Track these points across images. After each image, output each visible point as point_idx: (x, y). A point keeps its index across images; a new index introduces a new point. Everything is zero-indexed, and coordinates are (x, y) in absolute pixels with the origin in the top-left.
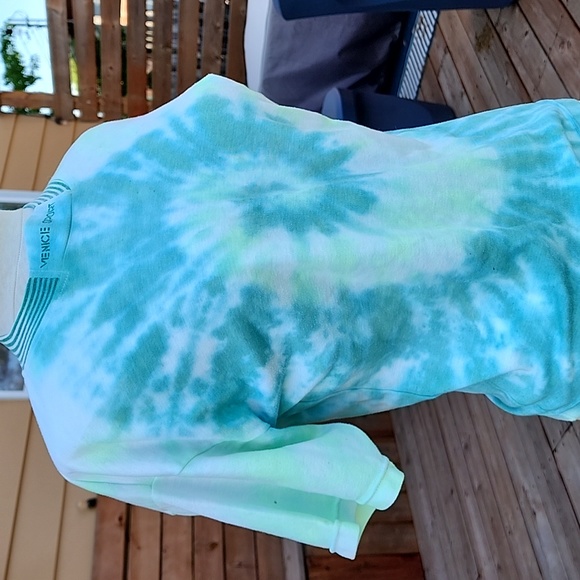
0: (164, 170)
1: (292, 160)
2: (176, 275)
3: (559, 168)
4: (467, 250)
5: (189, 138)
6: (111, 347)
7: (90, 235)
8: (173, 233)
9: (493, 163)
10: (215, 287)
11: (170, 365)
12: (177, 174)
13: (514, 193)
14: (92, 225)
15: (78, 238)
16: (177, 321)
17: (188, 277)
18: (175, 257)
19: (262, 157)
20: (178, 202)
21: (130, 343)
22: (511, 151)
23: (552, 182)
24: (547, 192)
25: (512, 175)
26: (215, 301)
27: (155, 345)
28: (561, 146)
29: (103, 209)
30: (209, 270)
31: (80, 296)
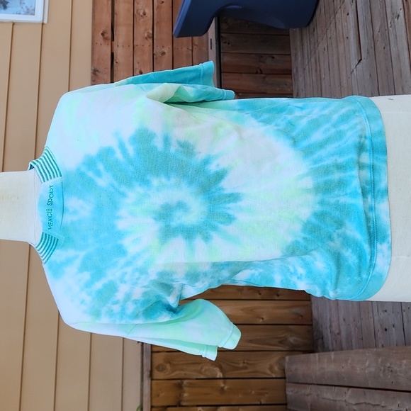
0: (116, 184)
1: (191, 183)
2: (122, 261)
3: (349, 191)
4: (282, 252)
5: (131, 162)
6: (88, 285)
7: (75, 218)
8: (121, 235)
9: (308, 191)
10: (143, 271)
11: (120, 296)
12: (123, 189)
13: (318, 208)
14: (75, 212)
15: (68, 218)
16: (123, 281)
17: (128, 264)
18: (121, 251)
19: (173, 180)
20: (123, 212)
21: (99, 285)
22: (322, 180)
23: (342, 200)
24: (338, 206)
25: (319, 197)
26: (143, 277)
27: (111, 288)
28: (353, 176)
29: (81, 202)
30: (140, 263)
31: (71, 253)
